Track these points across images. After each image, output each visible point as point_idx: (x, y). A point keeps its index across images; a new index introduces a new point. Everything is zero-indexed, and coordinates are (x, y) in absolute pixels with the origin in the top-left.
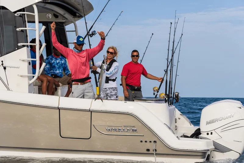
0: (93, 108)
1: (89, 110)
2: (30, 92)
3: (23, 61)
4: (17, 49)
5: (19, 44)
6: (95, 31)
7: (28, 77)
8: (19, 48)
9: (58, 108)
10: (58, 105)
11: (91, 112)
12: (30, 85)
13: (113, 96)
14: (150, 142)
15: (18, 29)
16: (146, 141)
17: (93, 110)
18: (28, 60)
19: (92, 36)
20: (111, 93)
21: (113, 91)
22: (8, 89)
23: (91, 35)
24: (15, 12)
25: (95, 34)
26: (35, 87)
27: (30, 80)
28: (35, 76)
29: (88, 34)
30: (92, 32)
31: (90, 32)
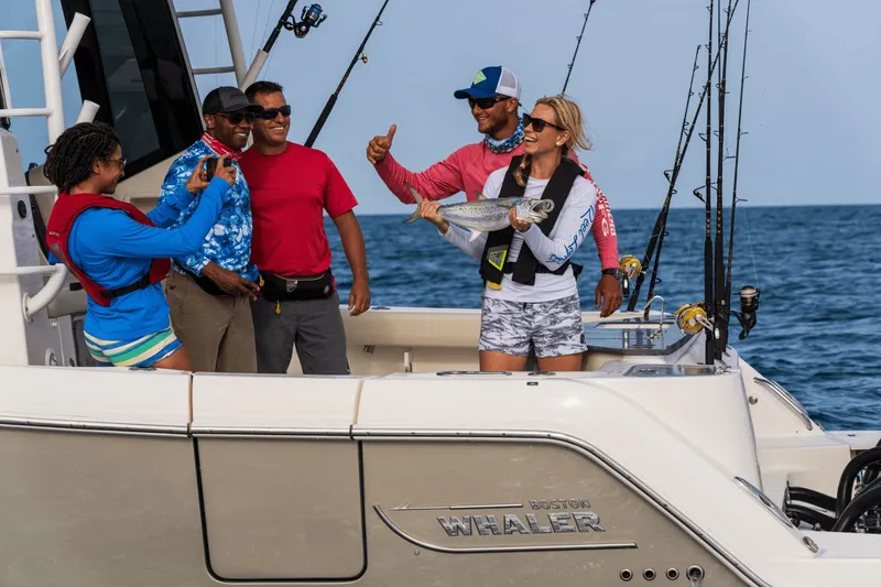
0: (370, 423)
1: (351, 434)
2: (35, 359)
6: (316, 7)
7: (22, 279)
9: (189, 433)
10: (188, 421)
11: (358, 442)
12: (32, 321)
13: (564, 337)
14: (672, 574)
16: (649, 575)
17: (369, 435)
18: (13, 196)
20: (554, 323)
21: (563, 315)
23: (300, 25)
25: (321, 20)
26: (54, 324)
27: (31, 296)
28: (55, 271)
29: (283, 22)
30: (304, 11)
31: (293, 13)
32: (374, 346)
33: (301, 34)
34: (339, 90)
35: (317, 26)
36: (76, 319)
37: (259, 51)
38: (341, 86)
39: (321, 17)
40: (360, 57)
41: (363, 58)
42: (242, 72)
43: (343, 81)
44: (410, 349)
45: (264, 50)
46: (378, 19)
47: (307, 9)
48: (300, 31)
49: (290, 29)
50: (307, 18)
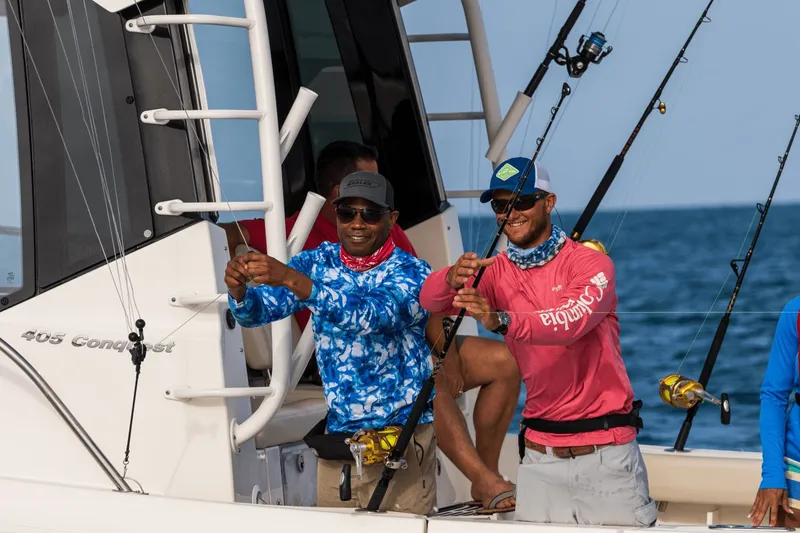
3: (195, 307)
4: (148, 234)
5: (164, 208)
6: (598, 37)
7: (229, 401)
8: (163, 228)
12: (241, 454)
15: (150, 117)
18: (220, 303)
19: (584, 68)
22: (121, 484)
23: (576, 60)
24: (129, 13)
25: (604, 54)
26: (263, 457)
27: (240, 422)
28: (269, 394)
29: (553, 54)
30: (581, 41)
31: (566, 43)
32: (667, 502)
33: (577, 73)
34: (625, 150)
35: (597, 62)
36: (285, 451)
37: (519, 93)
38: (629, 144)
39: (605, 50)
40: (656, 105)
41: (660, 108)
42: (495, 121)
43: (633, 137)
44: (717, 508)
45: (525, 93)
46: (681, 54)
47: (586, 39)
48: (575, 68)
49: (562, 63)
50: (585, 51)
